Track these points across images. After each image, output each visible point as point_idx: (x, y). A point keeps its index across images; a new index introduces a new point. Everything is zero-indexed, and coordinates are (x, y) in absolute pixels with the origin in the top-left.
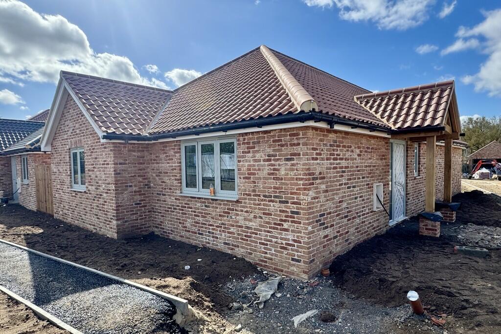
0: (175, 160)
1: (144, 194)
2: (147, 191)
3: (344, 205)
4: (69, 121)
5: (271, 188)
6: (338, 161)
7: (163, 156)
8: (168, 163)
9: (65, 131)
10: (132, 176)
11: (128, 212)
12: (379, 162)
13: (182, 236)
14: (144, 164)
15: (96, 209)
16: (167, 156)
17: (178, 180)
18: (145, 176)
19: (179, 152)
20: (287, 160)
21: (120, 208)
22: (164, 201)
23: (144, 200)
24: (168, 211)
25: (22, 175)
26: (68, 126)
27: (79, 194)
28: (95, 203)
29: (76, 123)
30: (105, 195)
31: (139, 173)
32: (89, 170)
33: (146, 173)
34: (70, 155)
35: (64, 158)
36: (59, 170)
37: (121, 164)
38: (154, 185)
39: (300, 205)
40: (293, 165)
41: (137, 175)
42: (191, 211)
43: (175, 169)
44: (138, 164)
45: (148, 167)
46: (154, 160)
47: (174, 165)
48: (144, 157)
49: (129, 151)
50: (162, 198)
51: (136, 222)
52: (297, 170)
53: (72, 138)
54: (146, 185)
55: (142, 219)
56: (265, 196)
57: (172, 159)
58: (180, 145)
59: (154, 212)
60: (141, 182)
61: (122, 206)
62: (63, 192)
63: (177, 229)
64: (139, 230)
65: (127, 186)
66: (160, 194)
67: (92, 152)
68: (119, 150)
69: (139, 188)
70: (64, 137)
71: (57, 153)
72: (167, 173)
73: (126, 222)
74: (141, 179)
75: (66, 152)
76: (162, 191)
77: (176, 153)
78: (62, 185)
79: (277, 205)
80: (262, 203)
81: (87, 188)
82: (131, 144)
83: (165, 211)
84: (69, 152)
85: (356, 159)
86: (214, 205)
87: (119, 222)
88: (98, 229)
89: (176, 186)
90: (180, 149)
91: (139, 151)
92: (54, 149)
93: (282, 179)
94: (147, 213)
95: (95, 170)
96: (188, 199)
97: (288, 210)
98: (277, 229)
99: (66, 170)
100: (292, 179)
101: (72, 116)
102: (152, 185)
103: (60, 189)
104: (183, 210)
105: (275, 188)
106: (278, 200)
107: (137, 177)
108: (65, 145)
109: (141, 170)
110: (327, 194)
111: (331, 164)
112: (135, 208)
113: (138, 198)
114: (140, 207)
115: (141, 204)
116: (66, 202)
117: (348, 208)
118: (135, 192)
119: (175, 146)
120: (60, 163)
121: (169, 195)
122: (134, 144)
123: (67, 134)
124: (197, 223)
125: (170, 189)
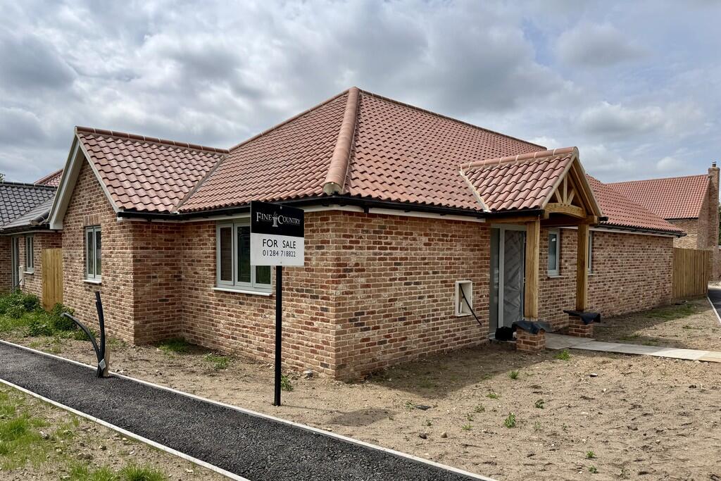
0: (209, 245)
1: (173, 288)
2: (176, 284)
3: (399, 304)
4: (84, 191)
5: (303, 281)
6: (388, 251)
7: (196, 240)
8: (202, 249)
9: (80, 204)
10: (156, 265)
11: (151, 310)
12: (469, 254)
13: (214, 342)
14: (173, 249)
15: (113, 307)
16: (200, 240)
17: (212, 270)
18: (174, 265)
19: (214, 236)
20: (319, 248)
21: (140, 305)
22: (197, 297)
23: (173, 296)
24: (200, 310)
25: (26, 262)
26: (83, 197)
27: (93, 286)
28: (111, 298)
29: (93, 194)
30: (122, 287)
31: (166, 261)
32: (106, 256)
33: (176, 261)
34: (84, 235)
35: (77, 239)
36: (71, 255)
37: (142, 248)
38: (186, 276)
39: (329, 300)
40: (323, 254)
41: (163, 263)
42: (226, 310)
43: (209, 257)
44: (165, 249)
45: (179, 253)
46: (187, 244)
47: (208, 251)
48: (173, 240)
49: (154, 232)
50: (194, 293)
51: (160, 323)
52: (327, 260)
53: (88, 214)
54: (175, 276)
55: (169, 320)
56: (297, 290)
57: (206, 244)
58: (214, 227)
59: (185, 311)
60: (170, 273)
61: (142, 302)
62: (75, 285)
63: (209, 332)
64: (165, 335)
65: (149, 277)
66: (192, 289)
67: (109, 233)
68: (140, 231)
69: (167, 280)
70: (78, 212)
71: (69, 233)
72: (200, 261)
73: (147, 322)
74: (168, 269)
75: (80, 231)
76: (194, 285)
77: (209, 236)
78: (74, 275)
79: (308, 300)
80: (295, 298)
81: (103, 278)
82: (156, 223)
83: (197, 310)
84: (84, 232)
85: (420, 249)
86: (248, 302)
87: (138, 322)
88: (114, 332)
89: (210, 278)
90: (215, 231)
91: (166, 232)
92: (67, 226)
93: (313, 270)
94: (176, 313)
95: (113, 255)
96: (222, 294)
97: (318, 306)
98: (308, 329)
99: (79, 256)
100: (322, 270)
101: (88, 185)
102: (183, 276)
103: (71, 281)
104: (216, 309)
105: (307, 281)
106: (309, 294)
107: (164, 266)
108: (79, 221)
109: (168, 256)
110: (369, 289)
111: (375, 254)
112: (160, 305)
113: (164, 292)
114: (166, 304)
115: (168, 300)
116: (79, 298)
117: (405, 309)
118: (160, 284)
119: (209, 227)
120: (72, 246)
121: (202, 290)
122: (161, 223)
123: (82, 208)
124: (230, 324)
125: (204, 282)
